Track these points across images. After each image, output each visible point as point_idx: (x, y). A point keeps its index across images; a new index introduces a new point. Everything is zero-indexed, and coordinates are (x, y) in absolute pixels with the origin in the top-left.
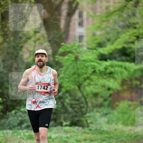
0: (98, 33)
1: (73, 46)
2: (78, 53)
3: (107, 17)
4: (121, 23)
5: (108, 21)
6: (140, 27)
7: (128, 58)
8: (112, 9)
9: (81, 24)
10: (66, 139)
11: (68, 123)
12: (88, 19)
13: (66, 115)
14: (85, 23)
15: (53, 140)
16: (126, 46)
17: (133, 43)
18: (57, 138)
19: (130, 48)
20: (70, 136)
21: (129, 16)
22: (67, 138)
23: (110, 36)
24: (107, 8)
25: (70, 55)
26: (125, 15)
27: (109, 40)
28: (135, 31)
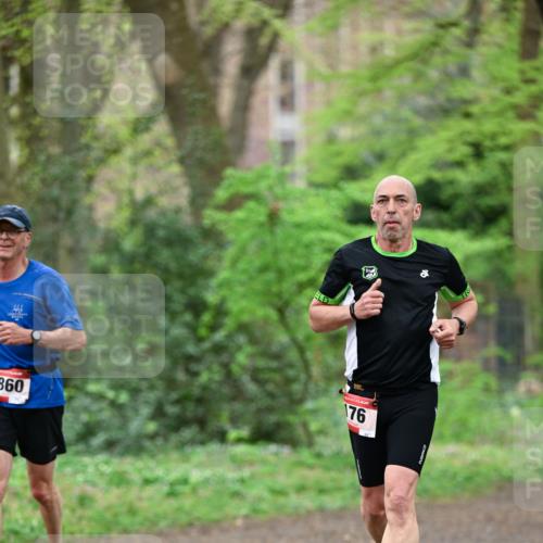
0: (345, 132)
1: (261, 177)
2: (277, 198)
3: (375, 78)
4: (423, 101)
5: (379, 92)
6: (486, 114)
7: (445, 217)
8: (389, 53)
9: (287, 103)
10: (237, 487)
11: (245, 432)
12: (310, 85)
13: (238, 406)
14: (301, 98)
15: (194, 490)
16: (437, 175)
17: (460, 164)
18: (206, 481)
19: (451, 182)
20: (253, 477)
21: (448, 76)
22: (242, 481)
23: (386, 142)
24: (374, 50)
25: (251, 204)
26: (433, 74)
27: (380, 157)
28: (468, 125)
